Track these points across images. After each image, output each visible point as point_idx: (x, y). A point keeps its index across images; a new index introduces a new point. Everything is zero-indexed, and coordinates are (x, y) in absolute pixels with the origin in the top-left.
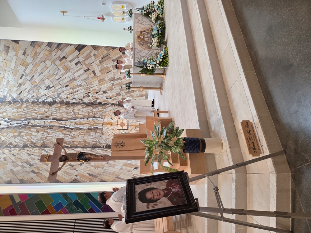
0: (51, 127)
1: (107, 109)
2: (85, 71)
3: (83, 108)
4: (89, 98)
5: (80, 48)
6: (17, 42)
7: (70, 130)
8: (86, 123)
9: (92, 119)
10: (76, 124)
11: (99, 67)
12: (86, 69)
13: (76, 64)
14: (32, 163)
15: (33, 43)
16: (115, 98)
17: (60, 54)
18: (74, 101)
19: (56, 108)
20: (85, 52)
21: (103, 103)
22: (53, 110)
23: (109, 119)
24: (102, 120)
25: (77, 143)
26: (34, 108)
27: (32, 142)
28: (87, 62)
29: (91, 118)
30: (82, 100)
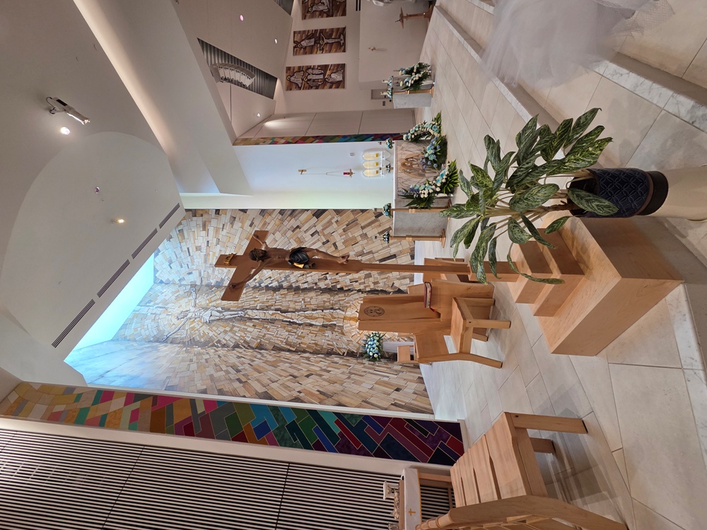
0: (272, 321)
1: (351, 298)
2: (324, 243)
3: (317, 296)
4: (327, 282)
5: (319, 213)
6: (244, 211)
7: (297, 326)
8: (320, 316)
9: (328, 311)
10: (306, 317)
11: (342, 237)
12: (325, 241)
13: (312, 235)
14: (239, 368)
15: (263, 212)
16: (363, 281)
17: (294, 223)
18: (306, 286)
19: (282, 295)
20: (325, 219)
21: (345, 289)
22: (278, 297)
23: (354, 311)
24: (344, 313)
25: (305, 346)
26: (254, 295)
27: (245, 341)
28: (326, 232)
29: (327, 309)
30: (316, 284)
